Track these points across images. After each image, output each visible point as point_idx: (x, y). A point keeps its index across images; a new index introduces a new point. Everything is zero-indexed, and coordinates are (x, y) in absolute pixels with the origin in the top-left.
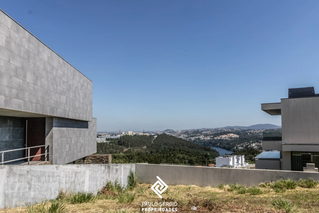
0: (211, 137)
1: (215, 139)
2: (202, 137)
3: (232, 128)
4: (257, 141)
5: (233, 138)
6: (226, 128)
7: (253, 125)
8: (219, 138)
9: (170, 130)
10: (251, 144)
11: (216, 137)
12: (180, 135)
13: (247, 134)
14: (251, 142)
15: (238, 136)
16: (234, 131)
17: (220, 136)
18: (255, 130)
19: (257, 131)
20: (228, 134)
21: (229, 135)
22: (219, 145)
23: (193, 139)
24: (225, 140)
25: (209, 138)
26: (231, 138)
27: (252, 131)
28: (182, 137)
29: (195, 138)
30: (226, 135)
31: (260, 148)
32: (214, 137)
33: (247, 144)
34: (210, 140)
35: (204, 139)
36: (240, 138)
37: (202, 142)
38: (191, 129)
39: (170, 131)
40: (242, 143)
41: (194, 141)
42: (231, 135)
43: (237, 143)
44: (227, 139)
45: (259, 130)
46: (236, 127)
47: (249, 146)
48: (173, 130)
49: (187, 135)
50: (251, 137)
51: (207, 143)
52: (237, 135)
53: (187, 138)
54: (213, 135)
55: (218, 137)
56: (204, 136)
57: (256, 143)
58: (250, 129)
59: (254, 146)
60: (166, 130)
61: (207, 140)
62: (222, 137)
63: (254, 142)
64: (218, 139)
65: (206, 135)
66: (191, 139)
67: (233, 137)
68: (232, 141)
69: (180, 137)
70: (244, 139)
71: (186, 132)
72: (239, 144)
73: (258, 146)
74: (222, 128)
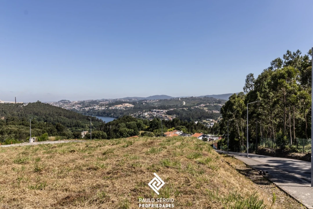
0: (106, 107)
1: (110, 109)
2: (96, 107)
3: (130, 99)
4: (149, 110)
5: (128, 108)
6: (124, 99)
7: (151, 96)
8: (114, 108)
9: (65, 100)
10: (144, 113)
11: (110, 106)
12: (74, 105)
13: (142, 104)
14: (144, 111)
15: (133, 106)
16: (131, 101)
17: (115, 106)
18: (150, 100)
19: (153, 101)
20: (123, 104)
21: (125, 105)
22: (113, 115)
23: (87, 109)
24: (120, 110)
25: (103, 108)
26: (126, 108)
27: (148, 101)
28: (76, 107)
29: (89, 108)
30: (122, 105)
31: (151, 117)
32: (109, 107)
33: (140, 113)
34: (105, 110)
35: (98, 110)
36: (134, 108)
37: (96, 112)
38: (88, 100)
39: (66, 102)
40: (135, 113)
41: (88, 112)
42: (126, 104)
43: (130, 113)
44: (122, 108)
45: (154, 100)
46: (134, 98)
47: (141, 116)
48: (69, 101)
49: (82, 105)
50: (146, 106)
51: (101, 113)
52: (132, 104)
53: (81, 108)
54: (108, 105)
55: (112, 107)
56: (99, 107)
57: (148, 112)
58: (146, 99)
59: (146, 115)
60: (61, 100)
61: (101, 110)
62: (117, 107)
63: (147, 111)
64: (112, 109)
65: (101, 105)
66: (85, 109)
67: (128, 106)
68: (126, 111)
69: (73, 108)
70: (138, 109)
71: (82, 103)
72: (132, 114)
73: (150, 115)
74: (121, 99)
